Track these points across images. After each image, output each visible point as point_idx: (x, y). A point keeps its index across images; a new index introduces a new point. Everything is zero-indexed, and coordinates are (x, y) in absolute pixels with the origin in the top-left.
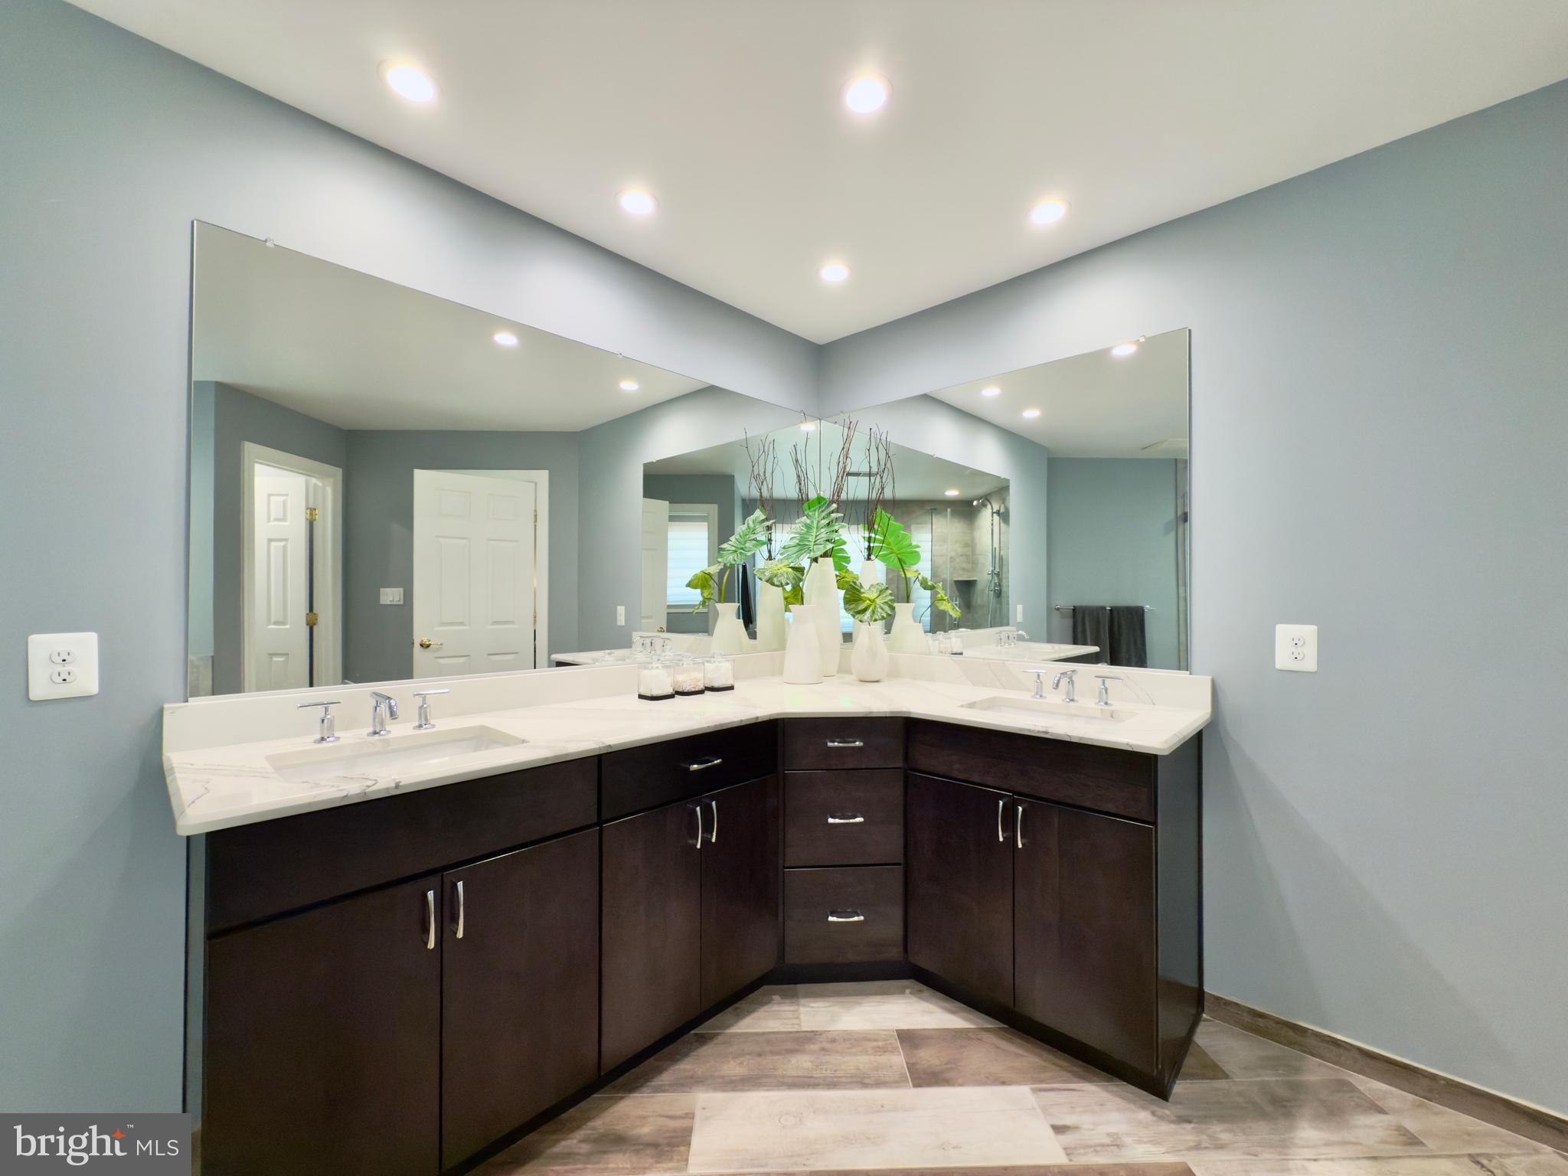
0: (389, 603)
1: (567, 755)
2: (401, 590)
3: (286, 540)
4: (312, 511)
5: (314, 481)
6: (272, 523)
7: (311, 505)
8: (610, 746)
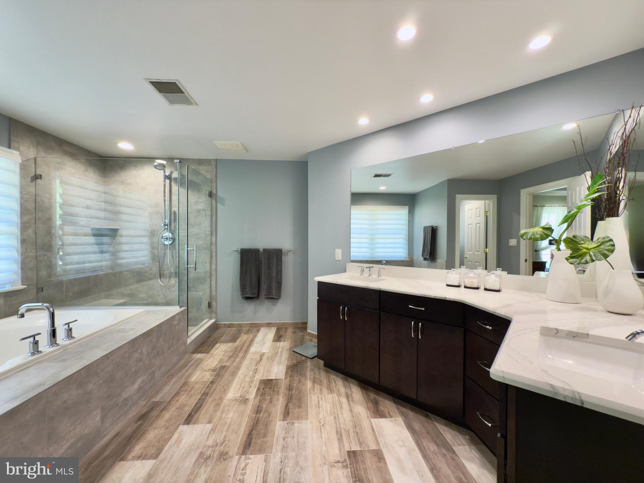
0: (512, 245)
1: (369, 287)
2: (516, 240)
3: (480, 223)
4: (486, 212)
5: (487, 201)
6: (477, 218)
7: (487, 210)
8: (380, 289)
